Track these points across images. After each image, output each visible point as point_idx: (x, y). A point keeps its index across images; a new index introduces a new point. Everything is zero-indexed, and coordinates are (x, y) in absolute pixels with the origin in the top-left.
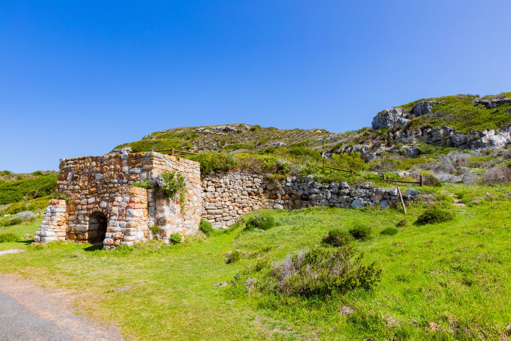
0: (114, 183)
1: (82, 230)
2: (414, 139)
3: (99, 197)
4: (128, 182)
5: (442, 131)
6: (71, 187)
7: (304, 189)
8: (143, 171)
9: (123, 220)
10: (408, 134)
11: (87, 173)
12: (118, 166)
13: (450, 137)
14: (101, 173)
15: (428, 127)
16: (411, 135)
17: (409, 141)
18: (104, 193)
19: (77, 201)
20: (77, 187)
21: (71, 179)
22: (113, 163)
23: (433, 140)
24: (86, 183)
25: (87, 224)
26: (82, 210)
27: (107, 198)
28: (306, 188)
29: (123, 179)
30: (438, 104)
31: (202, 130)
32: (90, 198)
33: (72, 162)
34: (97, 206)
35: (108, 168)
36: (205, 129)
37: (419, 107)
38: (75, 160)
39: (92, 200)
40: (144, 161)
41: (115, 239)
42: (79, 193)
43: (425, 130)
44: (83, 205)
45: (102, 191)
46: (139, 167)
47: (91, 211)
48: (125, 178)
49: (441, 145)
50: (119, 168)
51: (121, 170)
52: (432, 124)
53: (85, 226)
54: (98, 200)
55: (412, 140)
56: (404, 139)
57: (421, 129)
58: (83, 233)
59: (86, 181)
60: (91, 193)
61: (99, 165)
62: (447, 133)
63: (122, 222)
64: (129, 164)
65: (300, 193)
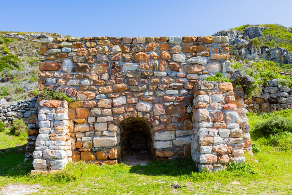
0: (161, 77)
1: (107, 145)
2: (257, 56)
3: (133, 96)
4: (186, 76)
5: (277, 51)
6: (76, 82)
7: (270, 93)
8: (211, 61)
9: (224, 127)
10: (252, 51)
11: (106, 61)
12: (166, 54)
13: (285, 56)
14: (134, 62)
15: (265, 47)
16: (254, 52)
17: (252, 57)
18: (143, 91)
19: (91, 102)
20: (86, 82)
21: (70, 70)
22: (155, 49)
23: (271, 57)
24: (105, 77)
25: (114, 137)
26: (102, 115)
27: (151, 98)
28: (272, 91)
29: (178, 71)
30: (266, 29)
31: (15, 36)
32: (115, 98)
33: (71, 44)
34: (132, 109)
35: (148, 56)
36: (17, 35)
37: (251, 31)
38: (76, 40)
39: (120, 101)
40: (213, 49)
41: (219, 155)
42: (93, 90)
43: (264, 49)
44: (103, 108)
45: (140, 88)
46: (205, 55)
47: (121, 116)
48: (180, 70)
49: (277, 61)
50: (168, 57)
51: (171, 59)
52: (268, 44)
53: (111, 138)
54: (134, 101)
55: (255, 57)
56: (248, 56)
57: (260, 48)
58: (108, 149)
59: (104, 73)
60: (116, 91)
61: (128, 51)
62: (282, 53)
63: (221, 130)
64: (185, 51)
65: (267, 96)
